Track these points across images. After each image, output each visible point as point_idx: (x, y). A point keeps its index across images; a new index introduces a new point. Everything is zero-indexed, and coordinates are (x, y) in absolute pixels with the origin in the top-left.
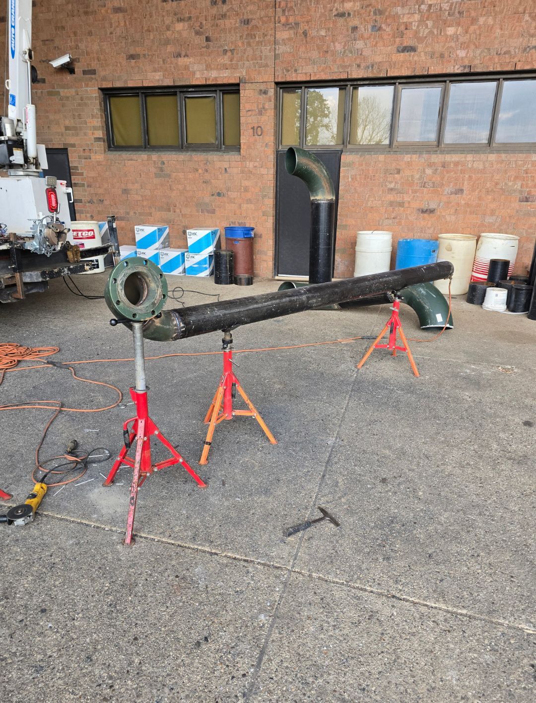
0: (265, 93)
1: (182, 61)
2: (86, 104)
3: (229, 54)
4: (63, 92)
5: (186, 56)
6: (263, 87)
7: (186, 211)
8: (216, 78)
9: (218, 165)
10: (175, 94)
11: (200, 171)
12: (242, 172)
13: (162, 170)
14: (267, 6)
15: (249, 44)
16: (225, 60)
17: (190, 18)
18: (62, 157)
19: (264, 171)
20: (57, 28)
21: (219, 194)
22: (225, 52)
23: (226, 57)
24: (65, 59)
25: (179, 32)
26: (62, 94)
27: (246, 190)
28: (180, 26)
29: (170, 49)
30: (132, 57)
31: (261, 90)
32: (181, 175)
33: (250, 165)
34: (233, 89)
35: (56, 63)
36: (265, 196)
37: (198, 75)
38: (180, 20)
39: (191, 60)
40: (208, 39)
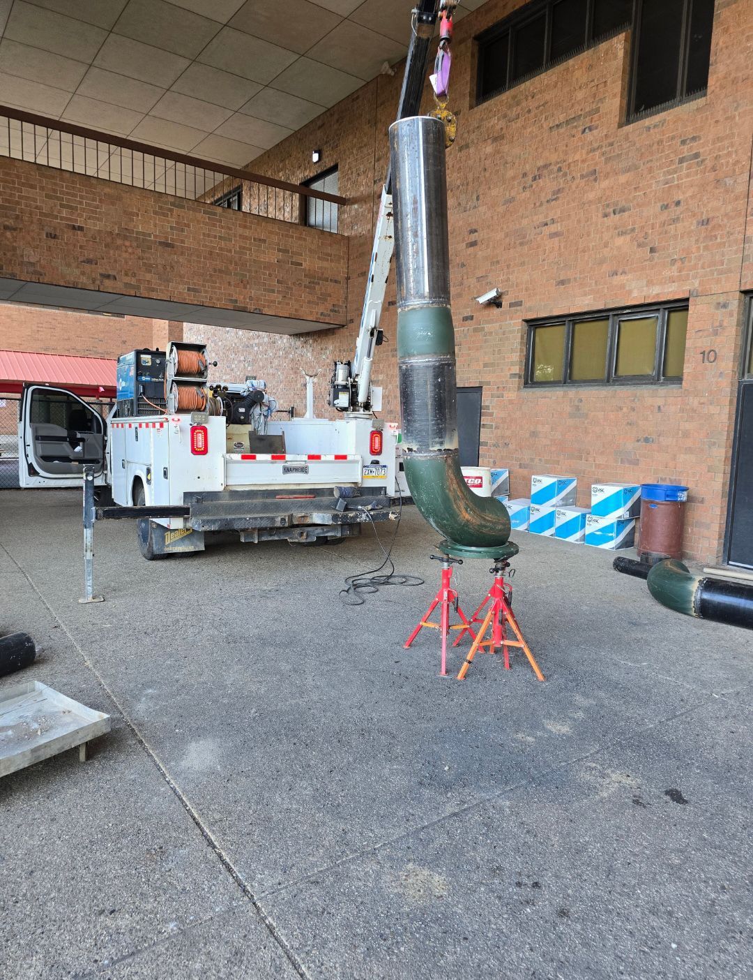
0: (725, 306)
1: (617, 280)
2: (508, 339)
3: (678, 264)
4: (487, 327)
5: (624, 272)
6: (722, 299)
7: (601, 460)
8: (658, 295)
9: (649, 401)
10: (607, 318)
11: (625, 410)
12: (682, 410)
13: (578, 408)
14: (737, 198)
15: (706, 248)
16: (674, 271)
17: (633, 230)
18: (476, 395)
19: (714, 410)
20: (492, 264)
21: (646, 440)
22: (674, 261)
23: (675, 268)
24: (492, 294)
25: (619, 248)
26: (486, 330)
27: (686, 435)
28: (620, 241)
29: (605, 268)
30: (562, 282)
31: (719, 304)
32: (600, 415)
33: (694, 402)
34: (680, 305)
35: (483, 299)
36: (714, 443)
37: (635, 294)
38: (623, 233)
39: (630, 276)
40: (652, 250)
